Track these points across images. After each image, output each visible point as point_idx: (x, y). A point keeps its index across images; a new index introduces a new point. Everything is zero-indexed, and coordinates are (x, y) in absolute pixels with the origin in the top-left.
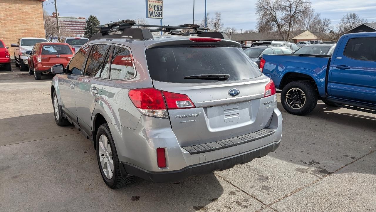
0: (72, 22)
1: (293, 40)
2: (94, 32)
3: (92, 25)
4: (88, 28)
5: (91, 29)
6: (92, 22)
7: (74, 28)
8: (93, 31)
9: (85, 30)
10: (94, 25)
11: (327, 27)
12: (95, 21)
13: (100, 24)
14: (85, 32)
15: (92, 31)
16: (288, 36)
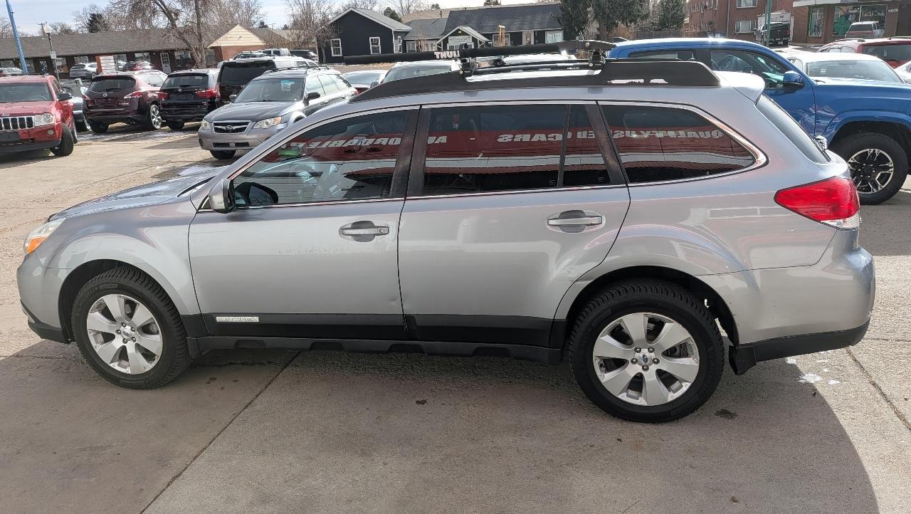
1: (213, 47)
11: (256, 16)
16: (200, 40)
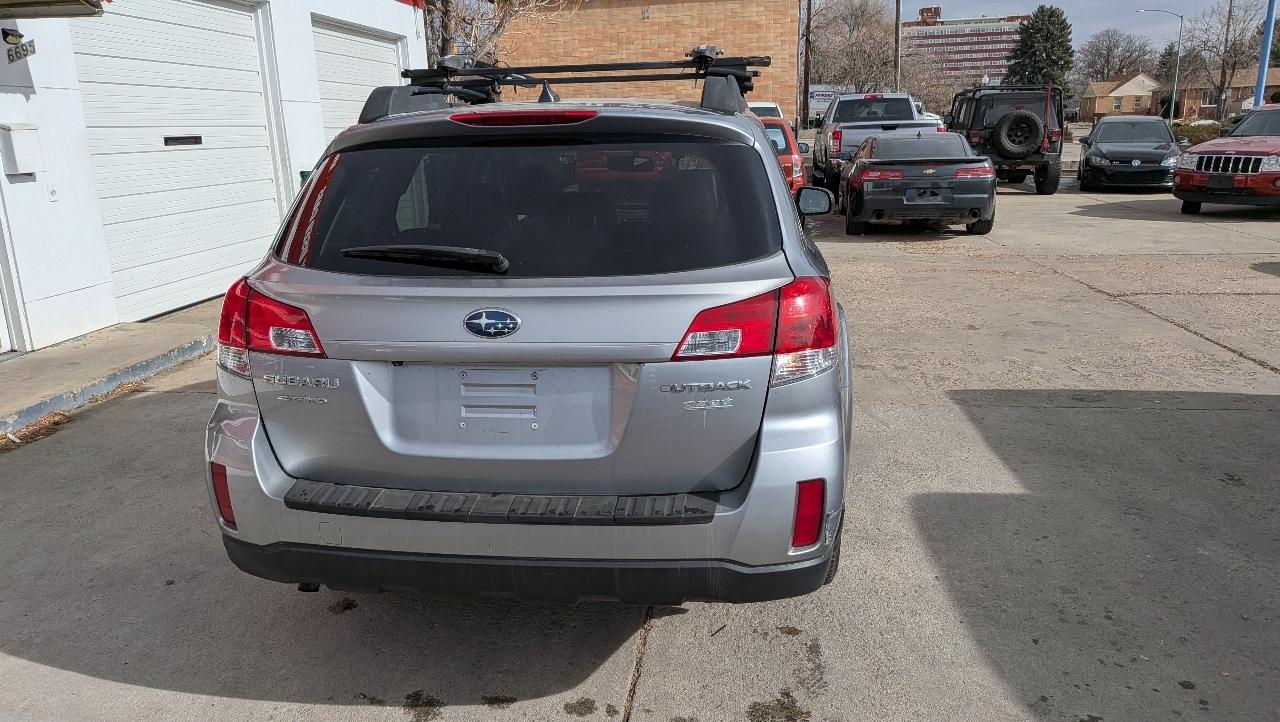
0: (982, 35)
2: (1041, 65)
3: (1039, 42)
4: (1024, 54)
5: (1034, 54)
6: (1040, 30)
7: (986, 55)
8: (1040, 61)
9: (1013, 62)
10: (1047, 40)
12: (1054, 24)
13: (1070, 33)
14: (1009, 67)
15: (1036, 62)
